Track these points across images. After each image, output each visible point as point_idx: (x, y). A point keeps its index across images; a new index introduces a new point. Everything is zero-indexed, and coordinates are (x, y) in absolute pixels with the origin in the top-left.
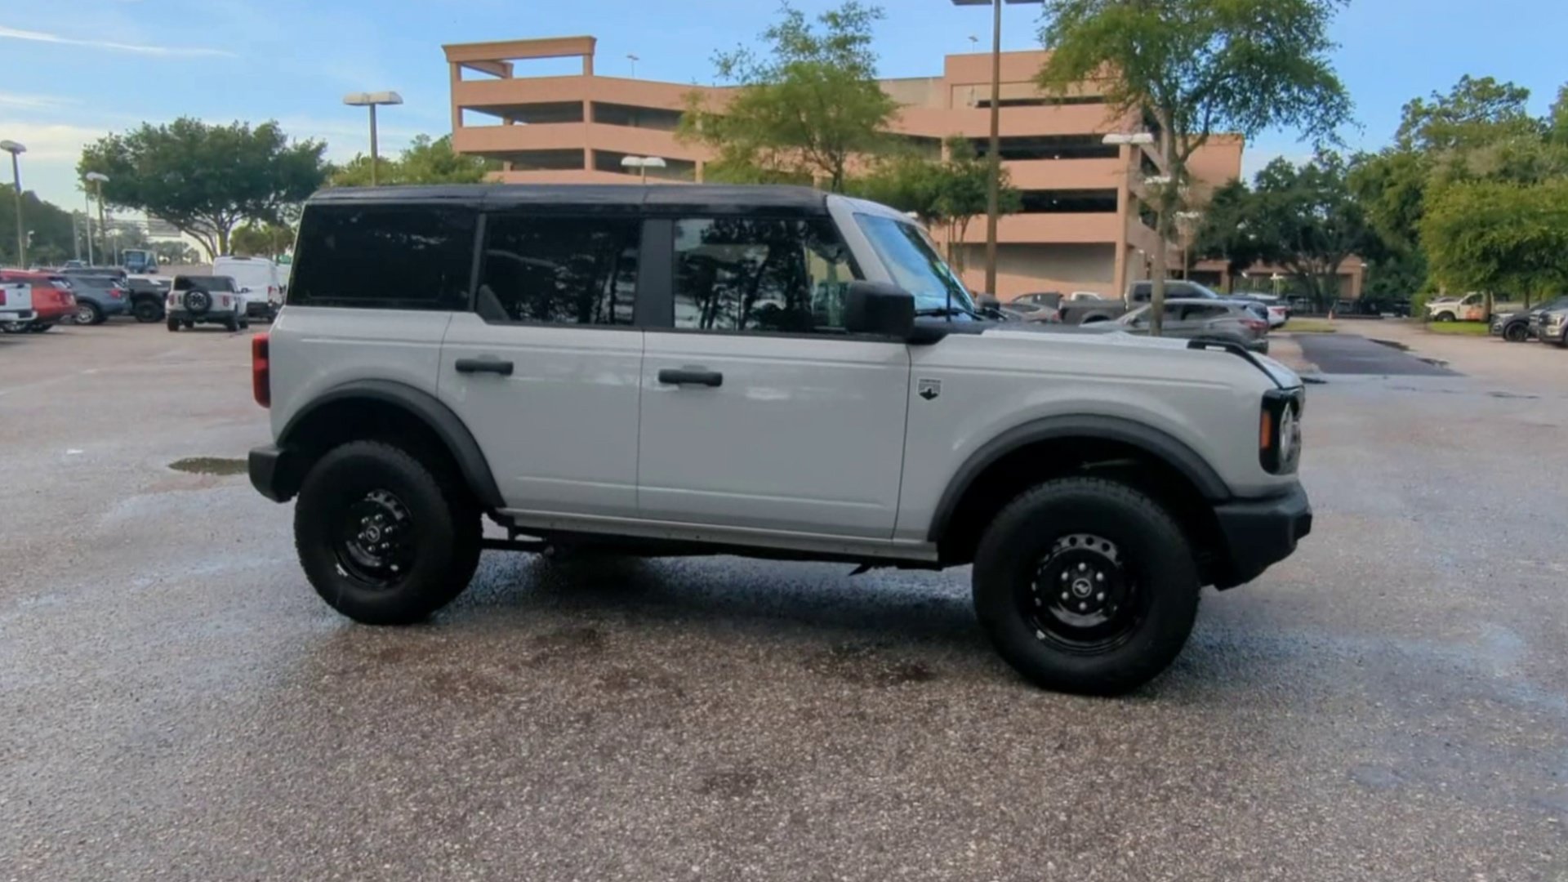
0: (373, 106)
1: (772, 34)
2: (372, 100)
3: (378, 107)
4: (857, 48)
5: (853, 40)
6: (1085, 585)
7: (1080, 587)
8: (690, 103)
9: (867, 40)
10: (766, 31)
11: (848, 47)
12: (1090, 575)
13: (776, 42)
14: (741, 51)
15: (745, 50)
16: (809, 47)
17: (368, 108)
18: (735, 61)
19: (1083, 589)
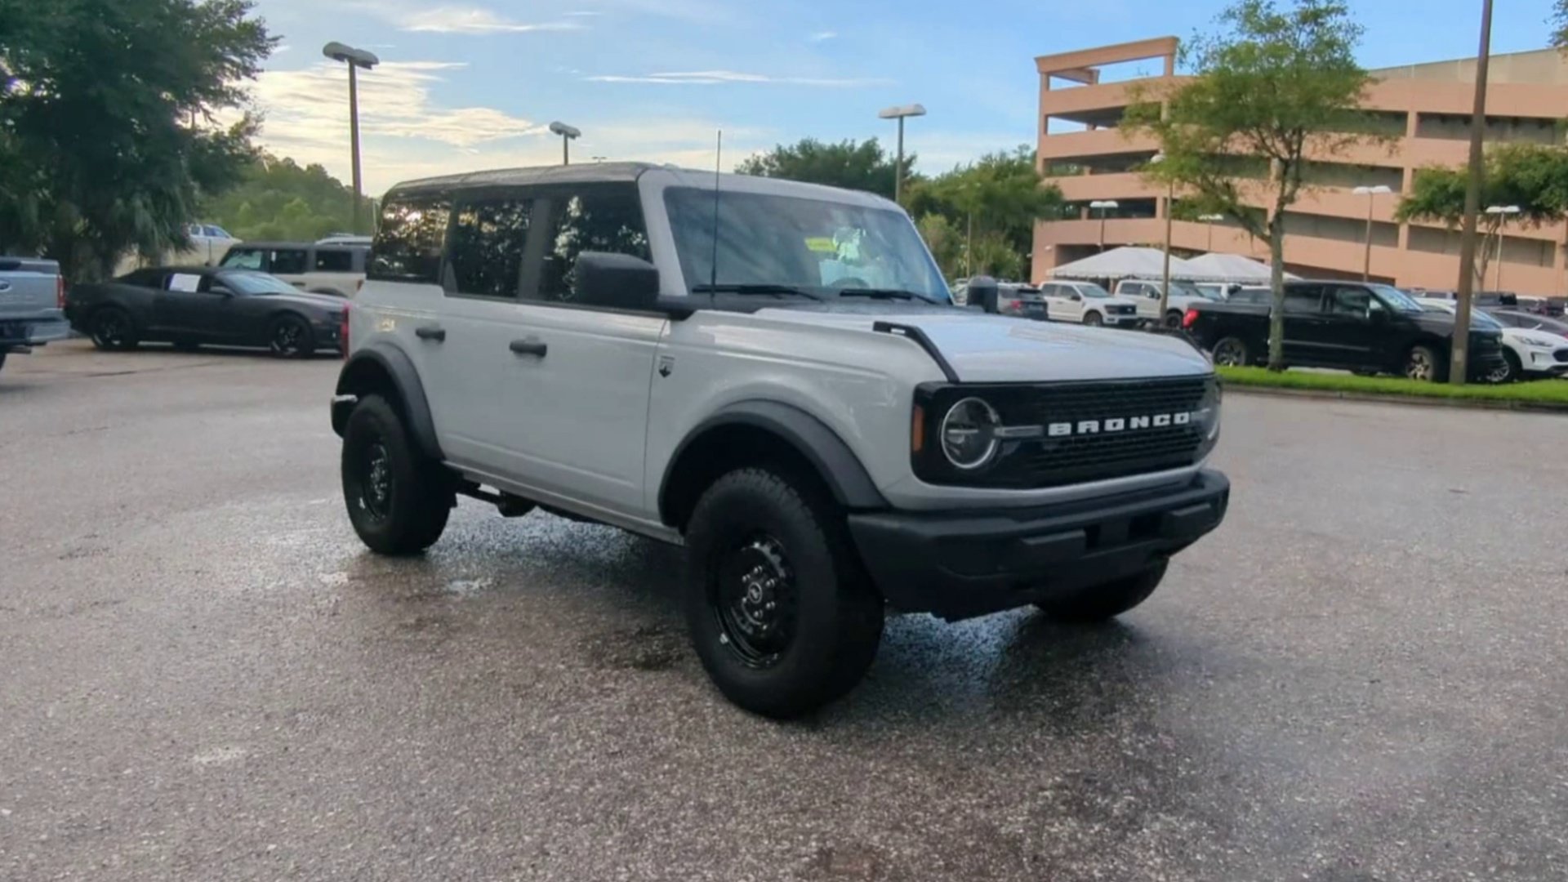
0: (901, 117)
1: (1230, 14)
2: (901, 113)
3: (906, 120)
4: (1331, 21)
5: (1328, 12)
6: (757, 590)
7: (753, 591)
8: (1134, 95)
9: (1342, 11)
10: (1223, 13)
11: (1320, 20)
12: (762, 580)
13: (1233, 24)
14: (1197, 37)
15: (1201, 35)
16: (1275, 24)
17: (896, 121)
18: (1191, 47)
19: (755, 595)
